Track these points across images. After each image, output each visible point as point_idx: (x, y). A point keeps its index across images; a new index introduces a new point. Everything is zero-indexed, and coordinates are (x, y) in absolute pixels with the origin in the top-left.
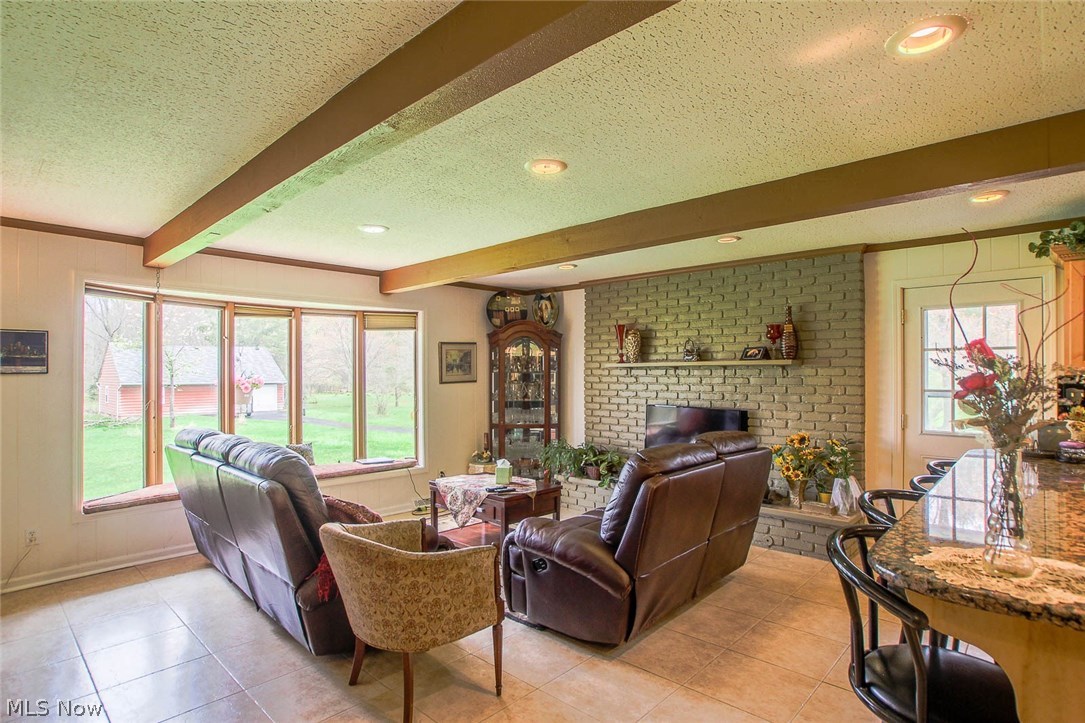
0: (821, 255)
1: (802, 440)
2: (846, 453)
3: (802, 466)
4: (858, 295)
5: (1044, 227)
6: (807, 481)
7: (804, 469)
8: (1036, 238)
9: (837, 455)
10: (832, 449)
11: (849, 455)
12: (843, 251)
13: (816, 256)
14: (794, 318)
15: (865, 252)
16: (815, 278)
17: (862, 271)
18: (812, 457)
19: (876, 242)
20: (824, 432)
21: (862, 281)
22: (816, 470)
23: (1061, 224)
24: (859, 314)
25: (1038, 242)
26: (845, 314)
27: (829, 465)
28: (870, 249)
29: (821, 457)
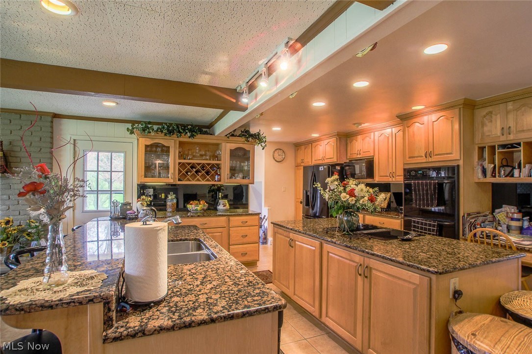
0: (26, 114)
1: (8, 222)
2: (38, 227)
3: (8, 238)
4: (49, 140)
5: (133, 122)
6: (12, 247)
7: (10, 239)
8: (129, 126)
9: (33, 228)
10: (30, 225)
11: (40, 227)
12: (40, 114)
13: (23, 114)
14: (4, 148)
15: (54, 117)
16: (21, 127)
17: (52, 127)
18: (16, 232)
19: (60, 113)
20: (26, 216)
21: (52, 133)
22: (19, 239)
23: (139, 122)
24: (49, 150)
25: (130, 128)
26: (41, 149)
27: (28, 234)
28: (56, 116)
29: (23, 231)
